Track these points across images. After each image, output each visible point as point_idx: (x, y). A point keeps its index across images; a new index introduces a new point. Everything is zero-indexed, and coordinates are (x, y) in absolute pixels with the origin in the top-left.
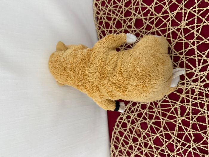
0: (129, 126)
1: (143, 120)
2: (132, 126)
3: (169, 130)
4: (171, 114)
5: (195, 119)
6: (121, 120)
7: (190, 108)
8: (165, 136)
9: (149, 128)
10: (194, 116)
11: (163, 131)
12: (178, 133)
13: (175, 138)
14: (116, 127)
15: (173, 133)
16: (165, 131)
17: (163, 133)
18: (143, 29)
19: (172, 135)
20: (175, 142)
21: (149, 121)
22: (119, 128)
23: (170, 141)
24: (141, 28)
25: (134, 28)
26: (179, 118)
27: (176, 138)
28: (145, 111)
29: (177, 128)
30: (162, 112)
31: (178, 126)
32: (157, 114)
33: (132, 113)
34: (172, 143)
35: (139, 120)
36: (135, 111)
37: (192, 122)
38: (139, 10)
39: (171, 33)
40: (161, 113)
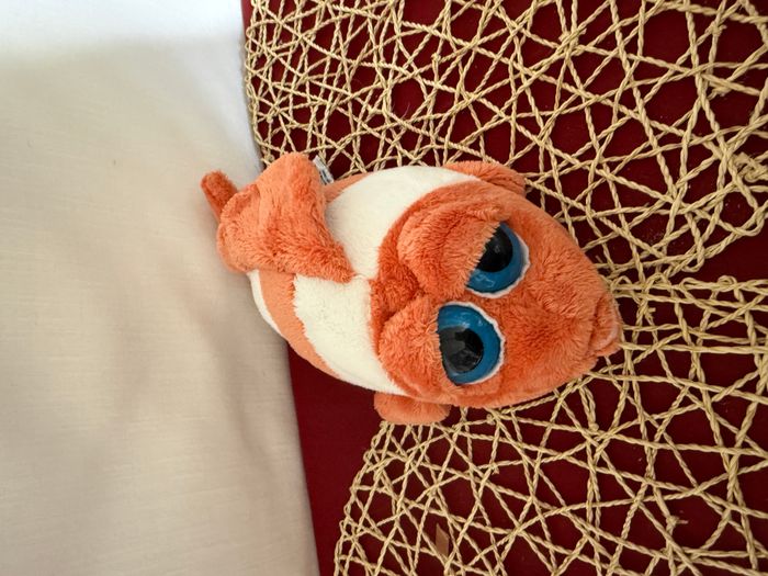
0: (401, 506)
1: (452, 471)
2: (413, 505)
3: (562, 501)
4: (557, 427)
5: (661, 430)
6: (366, 488)
7: (631, 383)
8: (549, 529)
9: (478, 504)
10: (657, 417)
11: (537, 508)
12: (603, 509)
13: (592, 535)
14: (348, 520)
15: (581, 514)
16: (546, 506)
17: (540, 517)
18: (424, 112)
19: (577, 523)
20: (597, 555)
21: (475, 474)
22: (361, 520)
23: (575, 554)
24: (417, 112)
25: (392, 120)
26: (596, 440)
27: (599, 533)
28: (457, 430)
29: (596, 487)
30: (523, 421)
31: (599, 475)
32: (502, 435)
33: (409, 450)
34: (585, 559)
35: (437, 473)
36: (418, 438)
37: (651, 448)
38: (400, 53)
39: (529, 94)
40: (517, 428)
